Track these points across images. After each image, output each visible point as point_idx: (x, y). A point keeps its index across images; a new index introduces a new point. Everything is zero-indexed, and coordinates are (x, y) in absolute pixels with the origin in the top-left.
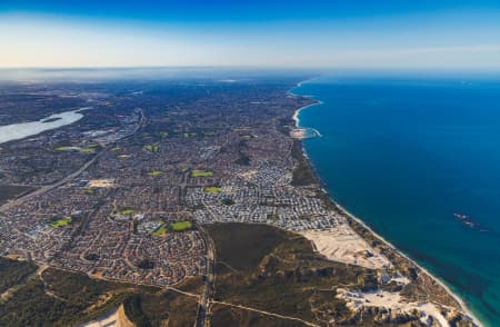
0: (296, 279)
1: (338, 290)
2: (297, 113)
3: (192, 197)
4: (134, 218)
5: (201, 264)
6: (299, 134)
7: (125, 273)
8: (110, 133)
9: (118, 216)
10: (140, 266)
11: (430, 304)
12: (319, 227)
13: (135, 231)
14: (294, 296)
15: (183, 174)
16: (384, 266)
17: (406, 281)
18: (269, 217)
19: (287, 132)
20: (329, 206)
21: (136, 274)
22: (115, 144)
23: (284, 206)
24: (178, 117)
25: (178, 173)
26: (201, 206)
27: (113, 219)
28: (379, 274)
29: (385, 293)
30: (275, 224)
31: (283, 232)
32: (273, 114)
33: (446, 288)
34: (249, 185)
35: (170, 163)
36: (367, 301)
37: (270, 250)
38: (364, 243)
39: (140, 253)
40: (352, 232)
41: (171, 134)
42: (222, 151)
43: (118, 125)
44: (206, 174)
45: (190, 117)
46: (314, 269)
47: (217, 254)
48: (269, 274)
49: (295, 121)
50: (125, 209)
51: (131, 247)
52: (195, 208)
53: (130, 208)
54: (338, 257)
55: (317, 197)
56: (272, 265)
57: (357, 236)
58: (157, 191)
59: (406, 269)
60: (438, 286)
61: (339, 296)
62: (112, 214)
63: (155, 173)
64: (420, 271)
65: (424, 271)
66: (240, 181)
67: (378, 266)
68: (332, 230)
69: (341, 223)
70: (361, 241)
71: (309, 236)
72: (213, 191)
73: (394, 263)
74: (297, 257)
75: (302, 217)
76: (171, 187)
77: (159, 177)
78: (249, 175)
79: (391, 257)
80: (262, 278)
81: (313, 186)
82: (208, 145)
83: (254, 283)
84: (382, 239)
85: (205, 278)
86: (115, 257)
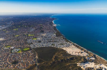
0: (64, 62)
1: (77, 63)
2: (53, 21)
3: (29, 41)
4: (11, 48)
5: (34, 60)
6: (55, 25)
7: (7, 66)
8: (3, 27)
9: (5, 48)
10: (13, 63)
11: (102, 65)
12: (66, 46)
13: (11, 52)
14: (65, 67)
15: (26, 35)
16: (87, 55)
17: (94, 59)
18: (52, 45)
19: (52, 25)
20: (67, 41)
21: (11, 66)
22: (4, 29)
23: (56, 42)
24: (23, 22)
25: (24, 35)
26: (32, 43)
27: (3, 49)
28: (86, 57)
29: (90, 63)
30: (54, 47)
31: (57, 49)
32: (47, 22)
33: (104, 59)
34: (45, 37)
35: (22, 33)
36: (86, 66)
37: (54, 54)
38: (79, 50)
39: (13, 59)
40: (75, 47)
41: (21, 26)
42: (36, 30)
43: (6, 25)
44: (32, 35)
45: (26, 23)
46: (69, 58)
47: (39, 56)
48: (56, 61)
49: (53, 23)
50: (7, 46)
51: (10, 57)
52: (30, 44)
53: (9, 46)
54: (74, 54)
55: (63, 39)
56: (56, 58)
57: (77, 48)
58: (18, 40)
59: (93, 56)
60: (102, 59)
61: (78, 65)
62: (3, 48)
63: (17, 36)
64: (96, 55)
65: (97, 55)
66: (42, 36)
67: (85, 55)
68: (70, 47)
69: (72, 45)
70: (78, 49)
71: (64, 49)
72: (35, 39)
73: (89, 54)
74: (63, 55)
75: (61, 44)
76: (22, 39)
77: (18, 37)
78: (44, 35)
79: (87, 53)
80: (54, 62)
81: (61, 36)
82: (32, 28)
83: (52, 64)
84: (83, 48)
85: (36, 65)
86: (4, 61)
